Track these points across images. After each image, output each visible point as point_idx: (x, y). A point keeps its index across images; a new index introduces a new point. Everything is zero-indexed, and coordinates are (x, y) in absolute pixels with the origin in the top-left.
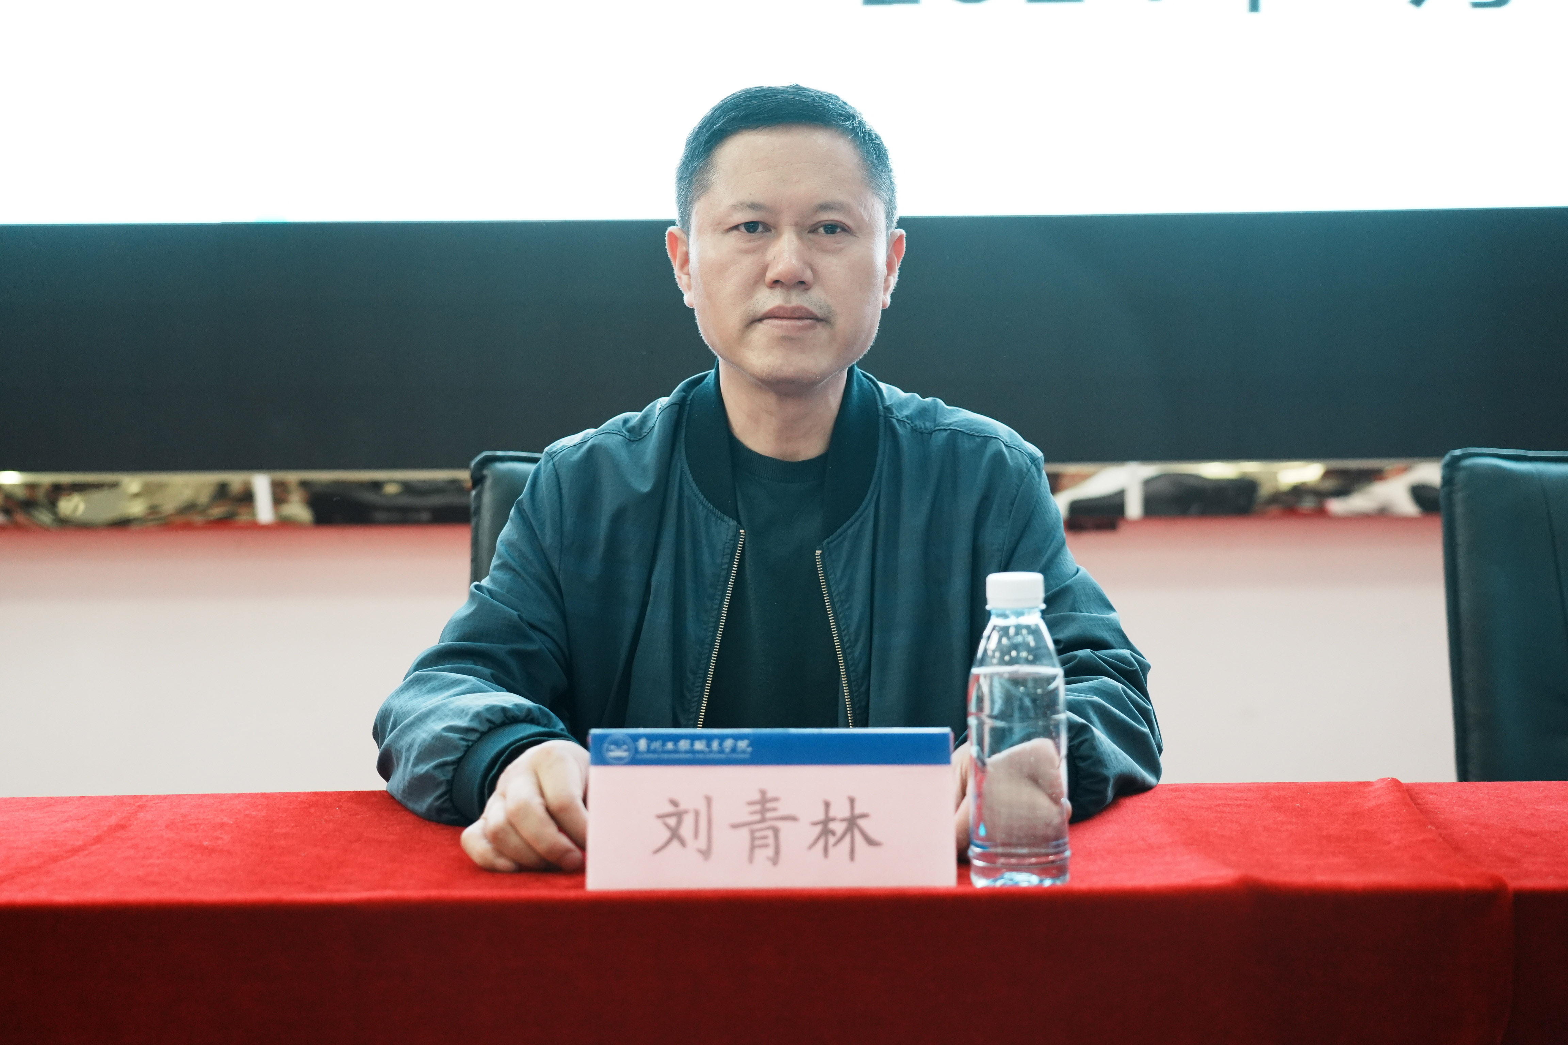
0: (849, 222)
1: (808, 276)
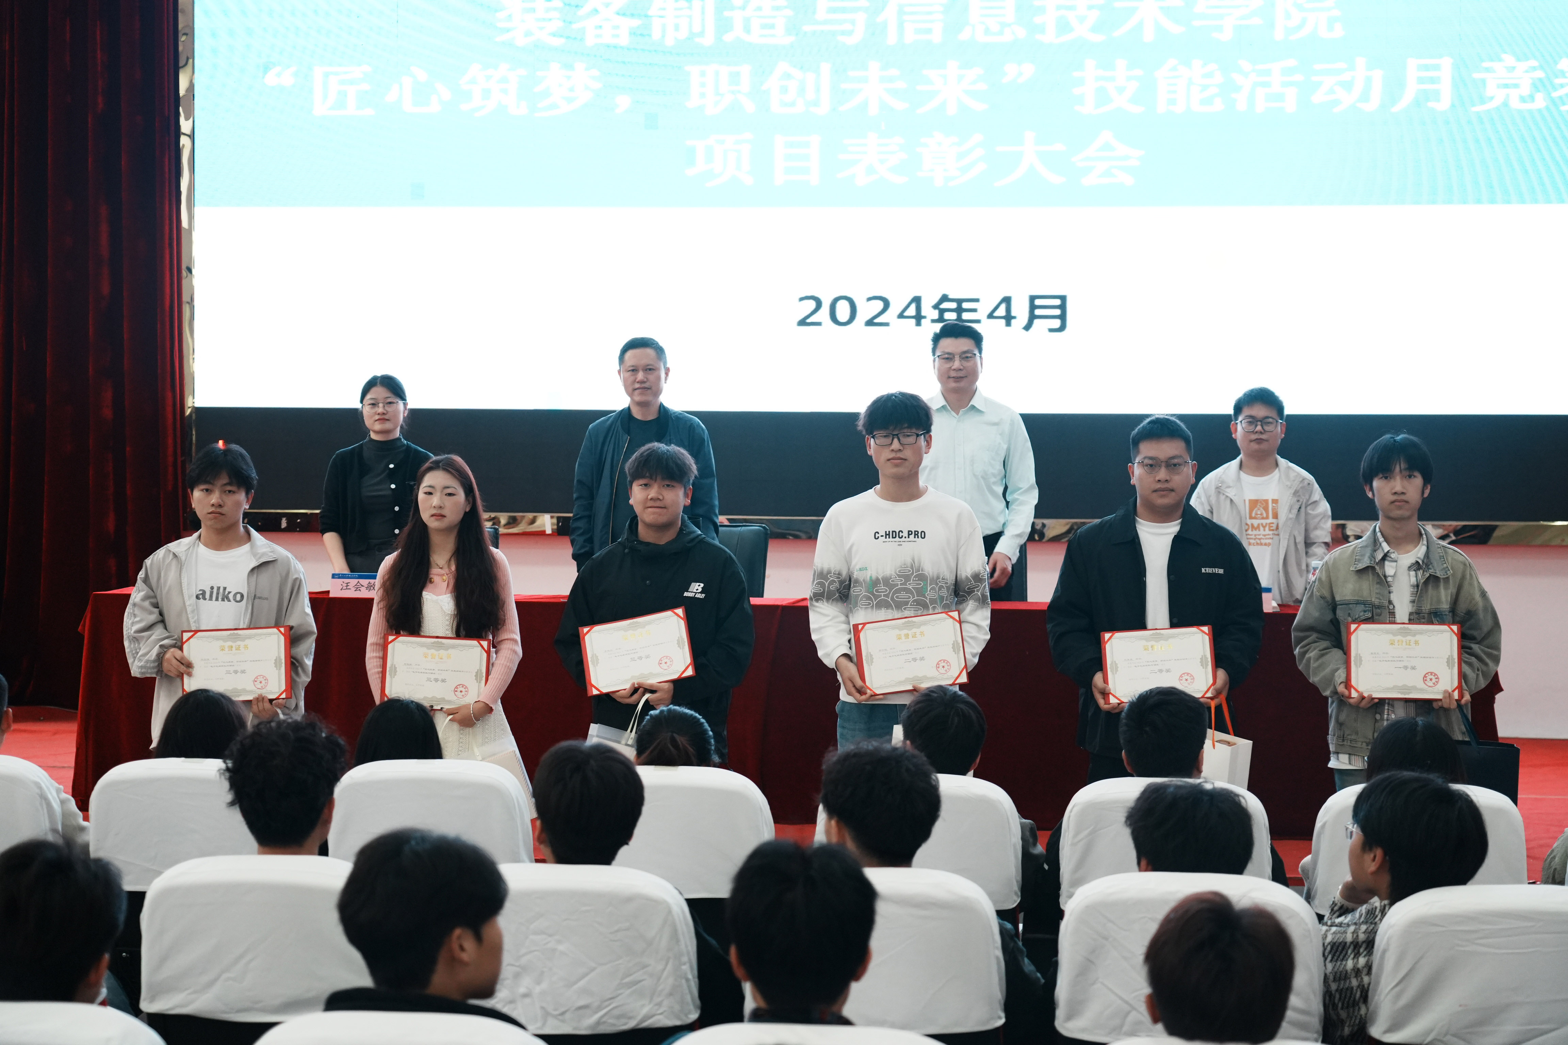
0: (654, 368)
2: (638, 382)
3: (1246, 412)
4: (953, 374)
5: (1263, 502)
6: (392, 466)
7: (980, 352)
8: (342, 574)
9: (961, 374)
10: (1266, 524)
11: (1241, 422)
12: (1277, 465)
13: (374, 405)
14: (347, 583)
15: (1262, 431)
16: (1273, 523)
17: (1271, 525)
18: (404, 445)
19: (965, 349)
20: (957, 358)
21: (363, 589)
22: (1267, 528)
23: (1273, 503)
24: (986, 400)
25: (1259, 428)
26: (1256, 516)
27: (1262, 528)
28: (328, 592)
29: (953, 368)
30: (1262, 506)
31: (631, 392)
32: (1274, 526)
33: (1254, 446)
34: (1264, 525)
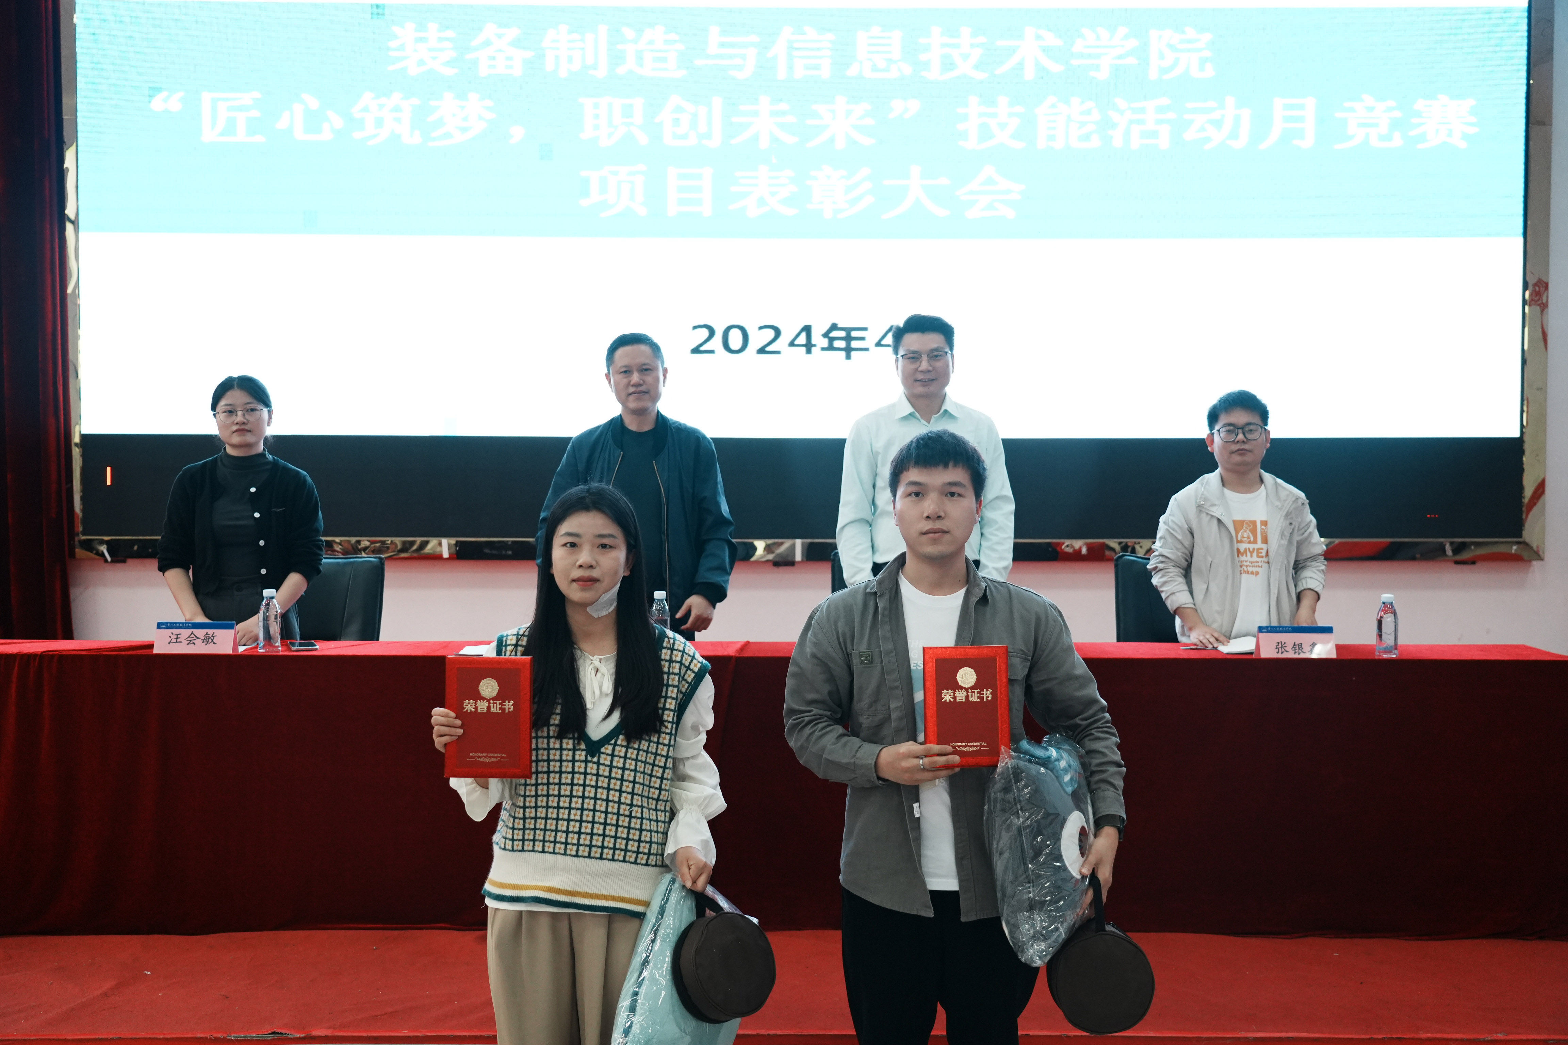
0: (650, 368)
2: (633, 386)
3: (1223, 419)
4: (920, 376)
5: (1249, 524)
6: (253, 490)
7: (952, 350)
8: (171, 623)
9: (929, 376)
10: (1254, 549)
11: (1219, 431)
12: (1262, 481)
13: (231, 412)
14: (177, 635)
15: (1245, 440)
16: (1262, 549)
17: (1260, 551)
18: (269, 462)
19: (934, 346)
20: (925, 358)
21: (197, 642)
22: (1255, 554)
23: (1262, 525)
24: (957, 405)
25: (1241, 437)
26: (1243, 539)
27: (1249, 554)
28: (151, 646)
29: (920, 369)
30: (1249, 528)
31: (623, 396)
32: (1264, 553)
33: (1237, 458)
34: (1251, 550)
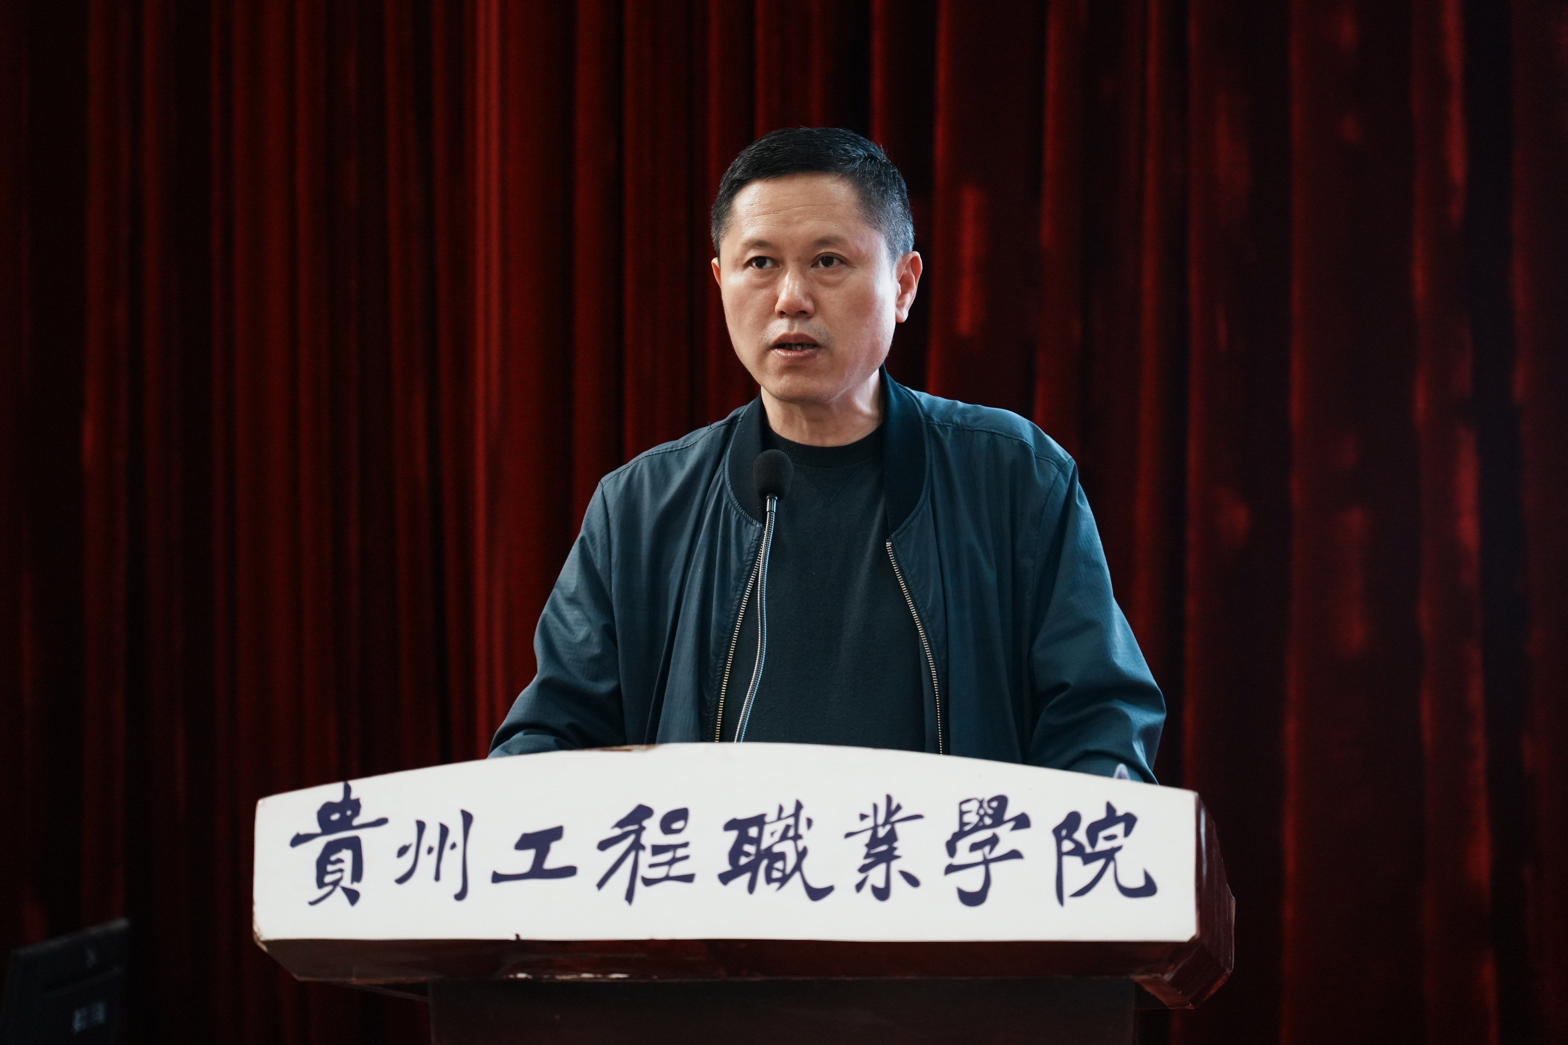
1: (808, 305)
